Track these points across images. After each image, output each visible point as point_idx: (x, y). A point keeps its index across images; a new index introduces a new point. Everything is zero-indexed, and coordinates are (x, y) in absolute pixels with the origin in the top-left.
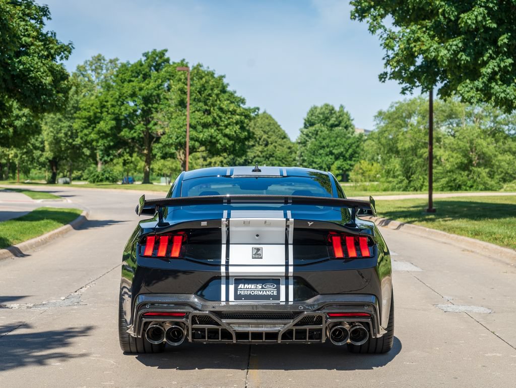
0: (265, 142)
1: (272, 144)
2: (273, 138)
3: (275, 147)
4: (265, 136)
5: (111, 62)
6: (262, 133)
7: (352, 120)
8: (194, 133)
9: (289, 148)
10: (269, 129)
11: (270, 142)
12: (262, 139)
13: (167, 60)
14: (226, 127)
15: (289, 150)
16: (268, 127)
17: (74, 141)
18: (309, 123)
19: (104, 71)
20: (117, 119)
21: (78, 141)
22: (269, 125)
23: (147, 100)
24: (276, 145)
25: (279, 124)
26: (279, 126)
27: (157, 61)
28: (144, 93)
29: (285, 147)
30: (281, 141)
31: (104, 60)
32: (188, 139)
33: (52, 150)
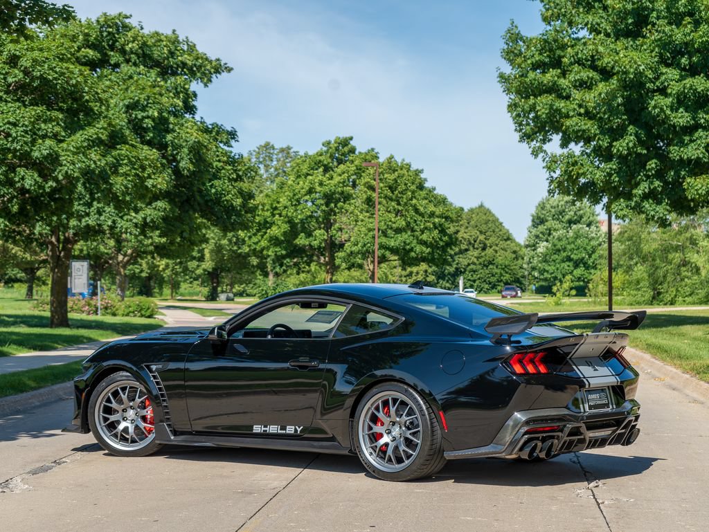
0: (482, 245)
1: (491, 247)
2: (492, 239)
3: (496, 251)
4: (482, 237)
5: (282, 150)
6: (478, 233)
7: (597, 215)
8: (384, 240)
9: (515, 252)
10: (487, 229)
11: (489, 245)
12: (478, 241)
13: (353, 151)
14: (422, 232)
15: (514, 256)
16: (484, 226)
17: (239, 248)
18: (538, 221)
19: (275, 163)
20: (290, 221)
21: (246, 249)
22: (486, 223)
23: (329, 198)
24: (497, 248)
25: (501, 220)
26: (501, 224)
27: (342, 150)
28: (326, 189)
29: (509, 251)
30: (503, 244)
31: (274, 149)
32: (377, 246)
33: (212, 260)
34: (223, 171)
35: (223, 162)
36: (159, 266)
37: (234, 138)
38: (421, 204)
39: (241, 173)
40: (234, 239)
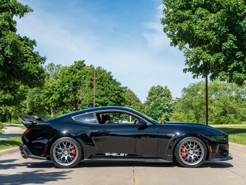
0: (129, 104)
1: (133, 104)
2: (133, 101)
3: (134, 106)
4: (129, 101)
5: (57, 66)
6: (128, 99)
7: (171, 93)
8: (97, 99)
9: (141, 106)
10: (131, 98)
11: (132, 103)
12: (128, 102)
13: (85, 65)
14: (111, 96)
15: (141, 108)
16: (130, 97)
17: (40, 103)
18: (151, 94)
19: (55, 71)
20: (61, 93)
21: (42, 103)
22: (131, 96)
23: (75, 84)
24: (135, 105)
25: (136, 95)
26: (136, 96)
27: (80, 65)
28: (73, 80)
29: (139, 106)
30: (137, 103)
31: (54, 65)
32: (94, 102)
33: (30, 108)
34: (29, 58)
35: (29, 54)
36: (9, 110)
37: (34, 44)
38: (111, 86)
39: (37, 60)
40: (38, 100)
